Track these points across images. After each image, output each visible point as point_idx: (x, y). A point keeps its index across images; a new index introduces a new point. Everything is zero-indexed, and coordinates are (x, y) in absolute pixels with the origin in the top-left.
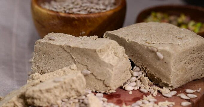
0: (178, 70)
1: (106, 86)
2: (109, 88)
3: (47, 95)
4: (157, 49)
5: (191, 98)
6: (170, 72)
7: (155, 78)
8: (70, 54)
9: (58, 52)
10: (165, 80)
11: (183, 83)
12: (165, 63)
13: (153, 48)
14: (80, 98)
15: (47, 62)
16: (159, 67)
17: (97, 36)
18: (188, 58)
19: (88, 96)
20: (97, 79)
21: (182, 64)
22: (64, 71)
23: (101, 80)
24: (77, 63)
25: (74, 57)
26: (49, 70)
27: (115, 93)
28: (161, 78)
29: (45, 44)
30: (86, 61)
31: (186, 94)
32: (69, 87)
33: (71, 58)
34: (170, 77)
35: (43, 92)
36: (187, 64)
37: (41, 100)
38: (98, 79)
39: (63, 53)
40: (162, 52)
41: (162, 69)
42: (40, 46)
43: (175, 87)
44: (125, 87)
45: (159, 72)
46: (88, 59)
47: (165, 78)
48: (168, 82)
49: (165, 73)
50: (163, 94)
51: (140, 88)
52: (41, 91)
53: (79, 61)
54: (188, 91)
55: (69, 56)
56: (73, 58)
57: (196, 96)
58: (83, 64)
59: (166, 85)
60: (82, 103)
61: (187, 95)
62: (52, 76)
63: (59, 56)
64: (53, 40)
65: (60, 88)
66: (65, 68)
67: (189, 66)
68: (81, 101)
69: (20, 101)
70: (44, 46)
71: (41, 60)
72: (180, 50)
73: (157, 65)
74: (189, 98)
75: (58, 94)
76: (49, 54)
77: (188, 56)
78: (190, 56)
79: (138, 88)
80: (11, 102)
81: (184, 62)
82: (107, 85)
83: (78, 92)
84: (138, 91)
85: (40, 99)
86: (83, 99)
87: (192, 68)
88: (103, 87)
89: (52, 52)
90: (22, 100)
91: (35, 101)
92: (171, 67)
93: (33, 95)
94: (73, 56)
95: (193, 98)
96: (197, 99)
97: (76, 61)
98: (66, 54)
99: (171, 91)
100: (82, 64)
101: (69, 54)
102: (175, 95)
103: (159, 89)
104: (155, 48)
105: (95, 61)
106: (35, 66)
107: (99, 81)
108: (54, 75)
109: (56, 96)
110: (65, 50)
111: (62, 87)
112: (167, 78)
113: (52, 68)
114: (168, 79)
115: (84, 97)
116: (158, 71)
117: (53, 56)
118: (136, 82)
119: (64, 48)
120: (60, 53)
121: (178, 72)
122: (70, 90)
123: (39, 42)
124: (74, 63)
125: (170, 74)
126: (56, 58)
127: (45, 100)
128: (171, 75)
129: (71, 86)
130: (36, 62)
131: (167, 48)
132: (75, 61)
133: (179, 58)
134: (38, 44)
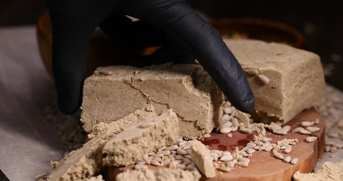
0: (289, 97)
1: (199, 129)
2: (203, 131)
3: (132, 147)
4: (258, 70)
5: (312, 132)
6: (281, 100)
7: (257, 111)
8: (140, 91)
9: (121, 90)
10: (273, 113)
11: (294, 114)
12: (272, 88)
13: (252, 70)
14: (171, 148)
15: (104, 108)
16: (263, 95)
17: (171, 63)
18: (299, 79)
19: (181, 144)
20: (184, 120)
21: (293, 87)
22: (138, 116)
23: (190, 121)
24: (152, 102)
25: (147, 95)
26: (108, 119)
27: (210, 137)
28: (267, 111)
29: (100, 82)
30: (166, 97)
31: (305, 127)
32: (160, 133)
33: (142, 97)
34: (282, 107)
35: (129, 143)
36: (297, 88)
37: (125, 155)
38: (186, 121)
39: (128, 92)
40: (266, 73)
41: (267, 97)
42: (92, 86)
43: (285, 121)
44: (219, 130)
45: (263, 102)
46: (168, 94)
47: (273, 110)
48: (277, 114)
49: (273, 102)
50: (274, 131)
51: (239, 128)
52: (125, 142)
53: (155, 99)
54: (305, 123)
55: (138, 95)
56: (144, 96)
57: (318, 129)
58: (162, 102)
59: (275, 120)
60: (177, 154)
61: (306, 129)
62: (123, 124)
63: (123, 97)
64: (110, 75)
65: (149, 136)
66: (138, 112)
67: (300, 90)
68: (174, 152)
69: (91, 163)
70: (99, 85)
71: (95, 106)
72: (289, 68)
73: (259, 93)
74: (310, 133)
75: (146, 145)
76: (108, 96)
77: (298, 76)
78: (300, 76)
79: (237, 128)
80: (79, 165)
81: (294, 85)
82: (202, 128)
83: (169, 139)
84: (237, 132)
85: (123, 155)
86: (176, 150)
87: (303, 93)
88: (195, 132)
89: (112, 92)
90: (92, 161)
91: (116, 158)
92: (282, 92)
93: (114, 149)
94: (145, 93)
95: (315, 132)
96: (321, 132)
97: (150, 100)
98: (135, 92)
99: (282, 126)
100: (159, 103)
101: (138, 92)
102: (290, 132)
103: (267, 126)
104: (255, 69)
105: (180, 95)
106: (86, 116)
107: (187, 123)
108: (125, 122)
109: (143, 147)
110: (132, 87)
111: (151, 134)
112: (276, 109)
113: (113, 115)
114: (278, 110)
115: (176, 147)
116: (261, 101)
117: (113, 98)
118: (231, 121)
119: (130, 84)
120: (124, 92)
121: (289, 99)
122: (161, 138)
123: (90, 81)
124: (147, 103)
125: (281, 103)
126: (119, 100)
127: (130, 155)
128: (283, 104)
129: (163, 131)
130: (88, 110)
131: (272, 67)
132: (148, 100)
133: (289, 79)
134: (89, 84)
